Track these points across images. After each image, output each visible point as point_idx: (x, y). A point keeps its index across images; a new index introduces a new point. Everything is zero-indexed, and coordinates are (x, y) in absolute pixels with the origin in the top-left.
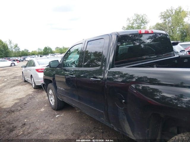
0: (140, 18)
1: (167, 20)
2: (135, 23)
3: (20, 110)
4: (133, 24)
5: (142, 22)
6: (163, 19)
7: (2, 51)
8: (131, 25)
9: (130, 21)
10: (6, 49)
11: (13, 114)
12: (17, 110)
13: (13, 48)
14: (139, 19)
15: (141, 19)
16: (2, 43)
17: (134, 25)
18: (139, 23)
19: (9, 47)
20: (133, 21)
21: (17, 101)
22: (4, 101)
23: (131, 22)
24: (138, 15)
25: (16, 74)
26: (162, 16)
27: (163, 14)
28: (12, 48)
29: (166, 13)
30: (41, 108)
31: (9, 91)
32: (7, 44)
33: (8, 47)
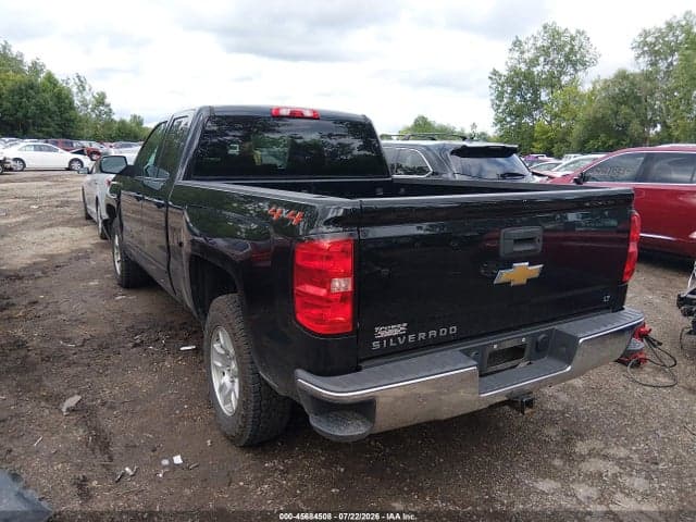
0: (564, 46)
1: (662, 65)
2: (542, 59)
3: (39, 277)
4: (533, 62)
5: (568, 59)
6: (647, 58)
7: (51, 115)
8: (523, 67)
9: (522, 53)
10: (65, 109)
11: (18, 282)
12: (32, 277)
13: (90, 106)
14: (559, 49)
15: (567, 49)
16: (55, 85)
17: (536, 70)
18: (557, 61)
19: (77, 103)
20: (532, 51)
21: (39, 259)
22: (7, 255)
23: (527, 56)
24: (558, 34)
25: (72, 194)
26: (645, 44)
27: (649, 39)
28: (87, 106)
29: (662, 35)
30: (93, 279)
31: (31, 236)
32: (69, 90)
33: (71, 103)
